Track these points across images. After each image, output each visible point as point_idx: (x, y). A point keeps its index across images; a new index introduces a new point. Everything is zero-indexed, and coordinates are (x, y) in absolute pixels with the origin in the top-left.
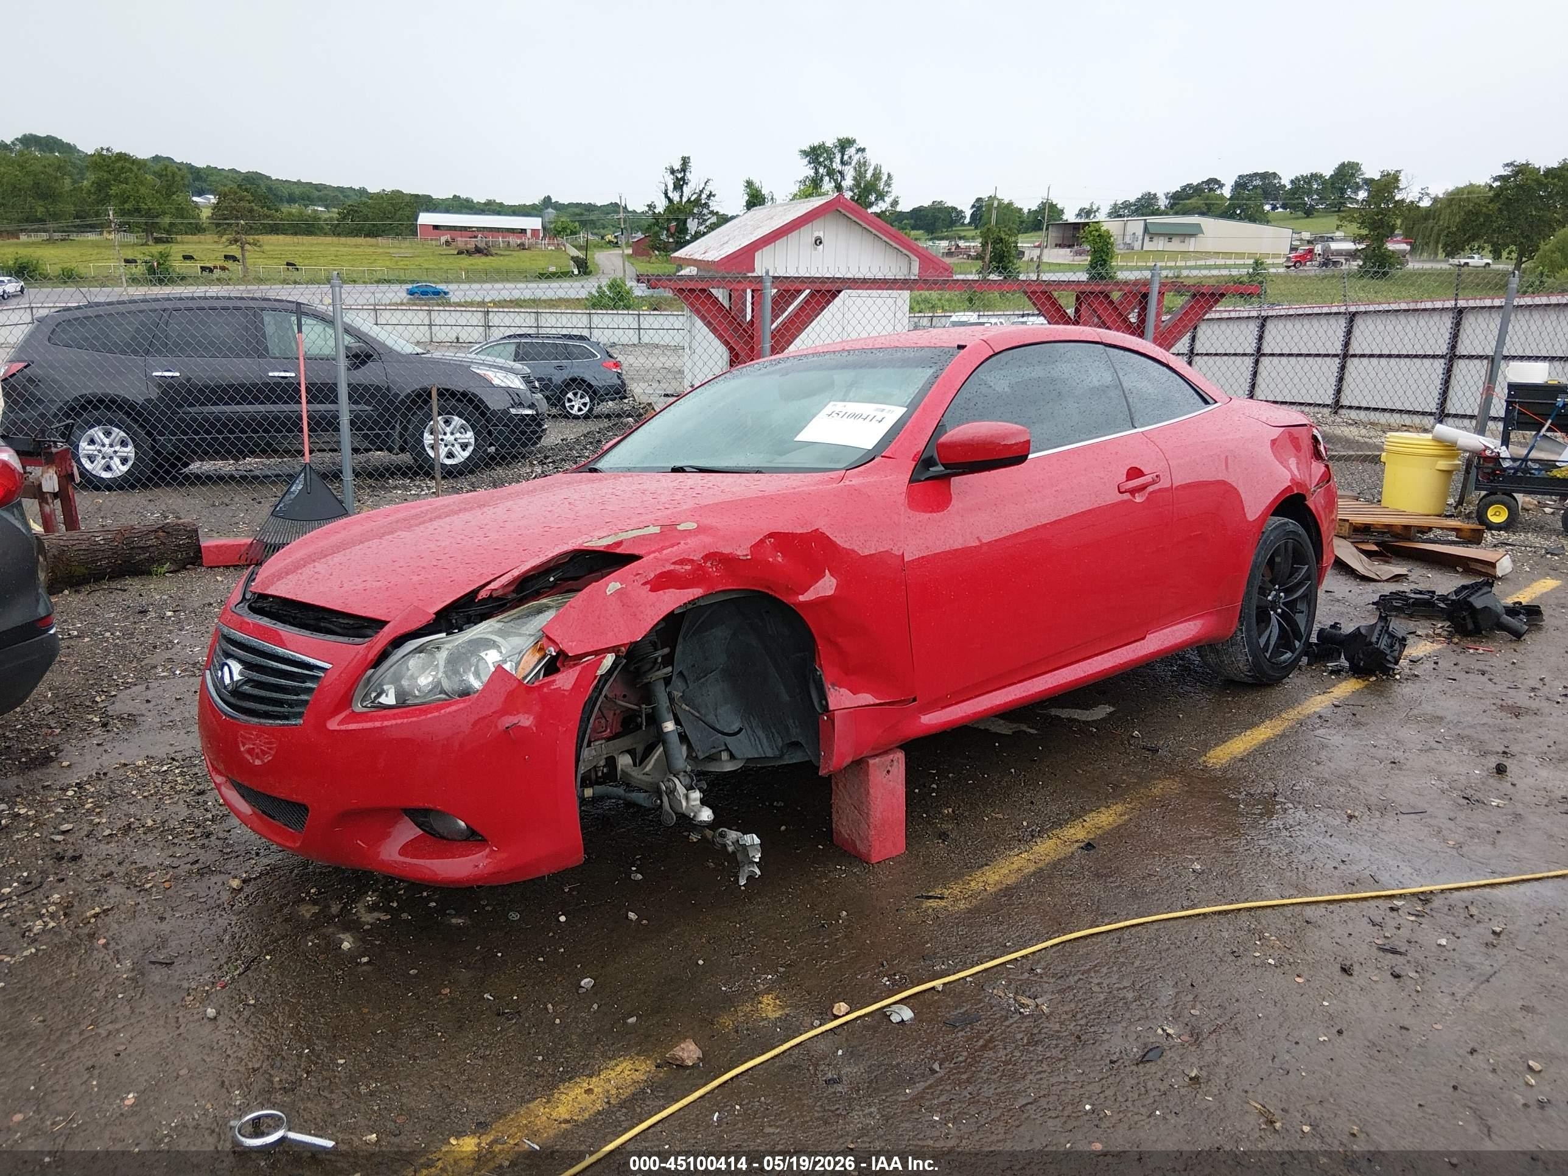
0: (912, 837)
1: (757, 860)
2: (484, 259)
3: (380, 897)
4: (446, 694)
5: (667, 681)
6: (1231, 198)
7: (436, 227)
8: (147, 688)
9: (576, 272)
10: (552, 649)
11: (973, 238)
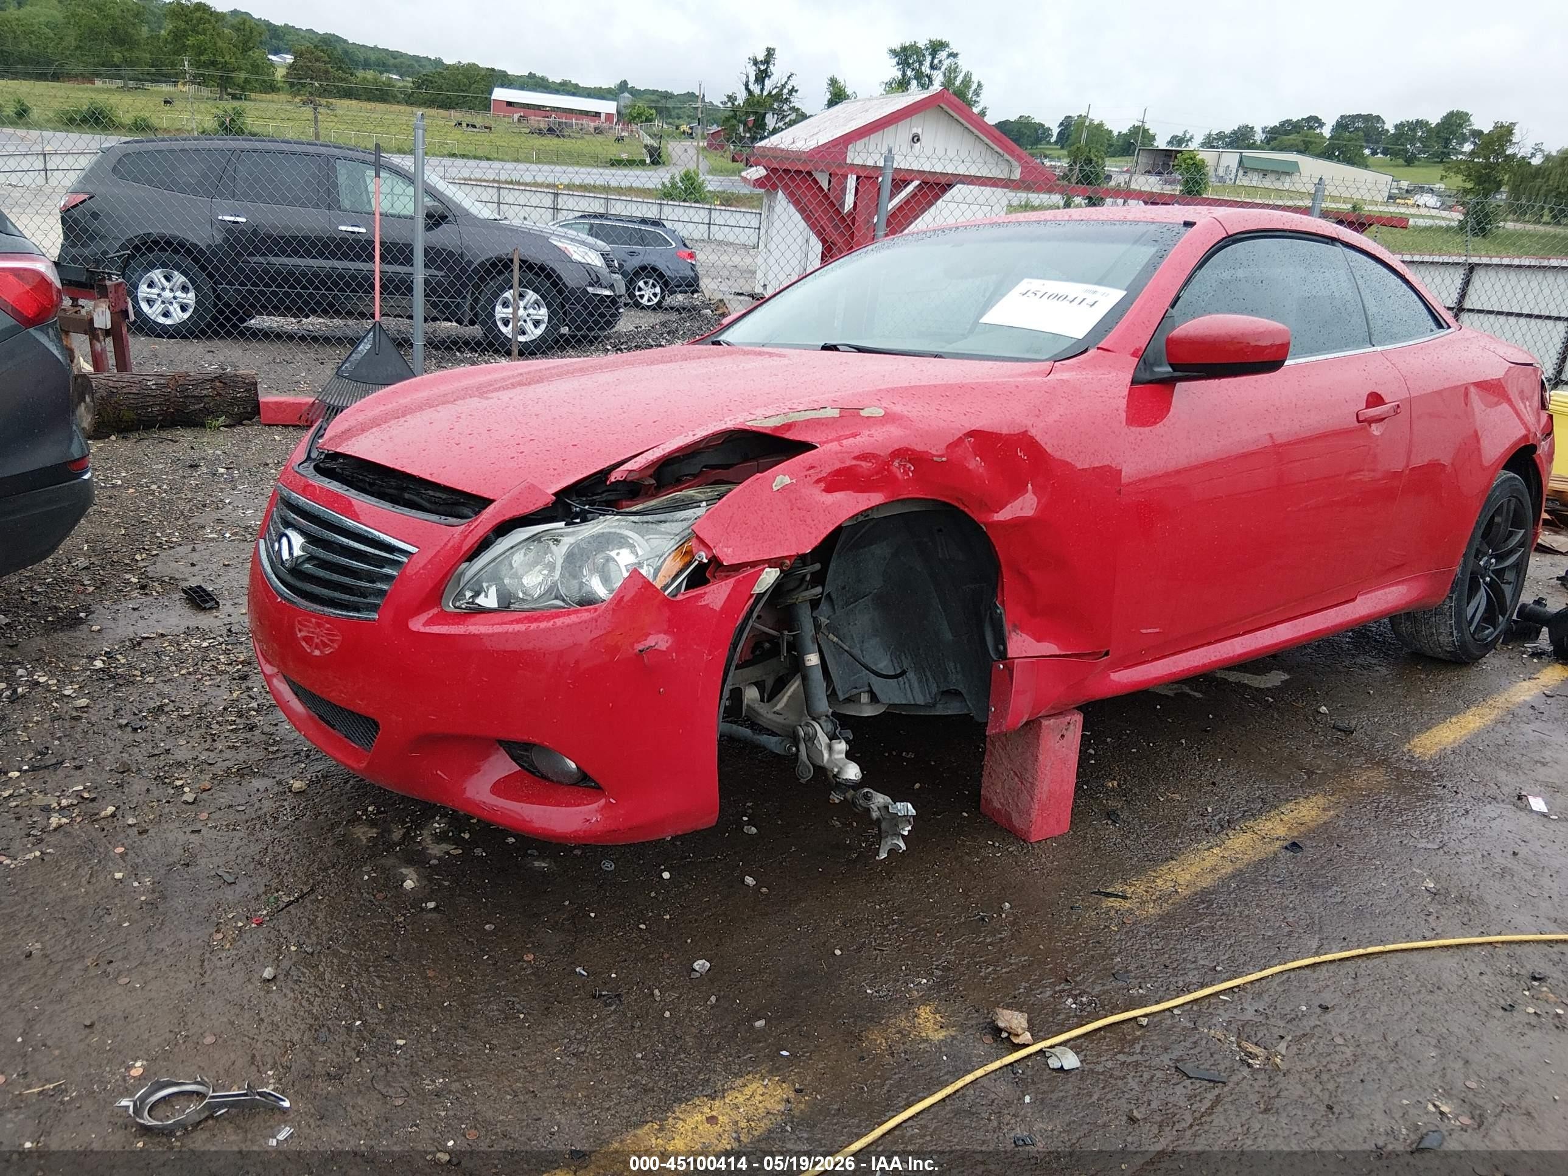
0: (1078, 815)
1: (906, 833)
2: (556, 141)
3: (450, 824)
4: (564, 600)
5: (815, 604)
6: (1331, 138)
7: (509, 104)
8: (194, 550)
9: (648, 161)
10: (703, 554)
11: (1059, 159)
